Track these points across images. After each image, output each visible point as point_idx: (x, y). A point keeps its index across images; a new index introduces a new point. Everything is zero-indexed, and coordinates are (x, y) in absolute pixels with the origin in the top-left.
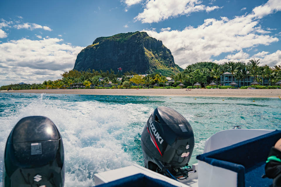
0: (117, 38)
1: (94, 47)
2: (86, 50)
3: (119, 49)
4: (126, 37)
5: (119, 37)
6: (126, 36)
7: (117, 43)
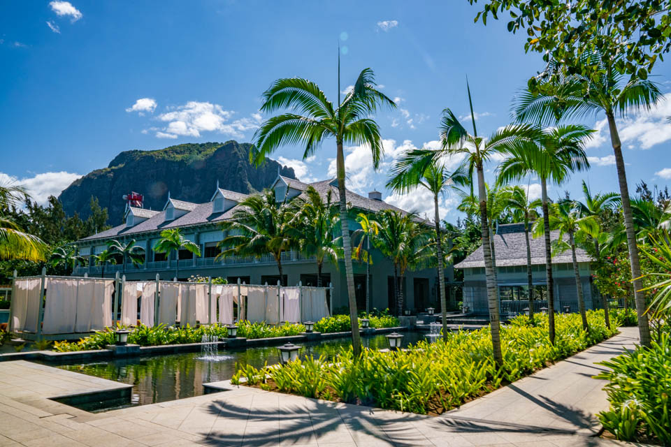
0: (177, 153)
1: (109, 172)
2: (86, 181)
3: (180, 182)
4: (200, 152)
5: (181, 153)
6: (201, 149)
7: (176, 168)
